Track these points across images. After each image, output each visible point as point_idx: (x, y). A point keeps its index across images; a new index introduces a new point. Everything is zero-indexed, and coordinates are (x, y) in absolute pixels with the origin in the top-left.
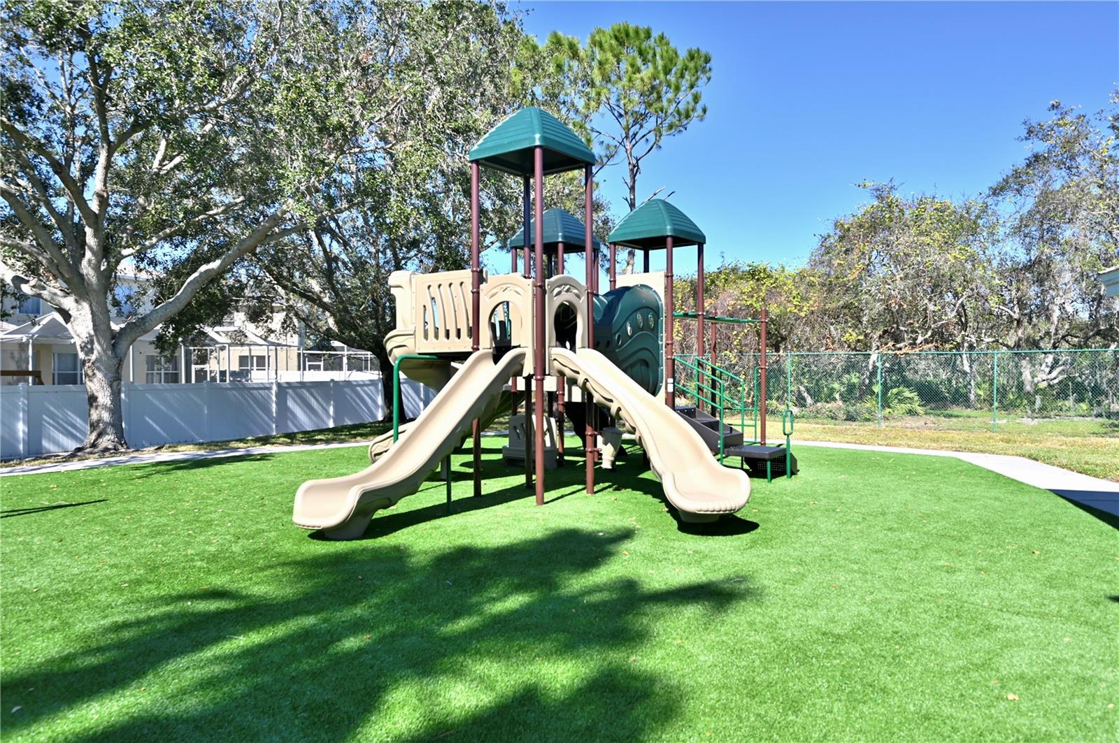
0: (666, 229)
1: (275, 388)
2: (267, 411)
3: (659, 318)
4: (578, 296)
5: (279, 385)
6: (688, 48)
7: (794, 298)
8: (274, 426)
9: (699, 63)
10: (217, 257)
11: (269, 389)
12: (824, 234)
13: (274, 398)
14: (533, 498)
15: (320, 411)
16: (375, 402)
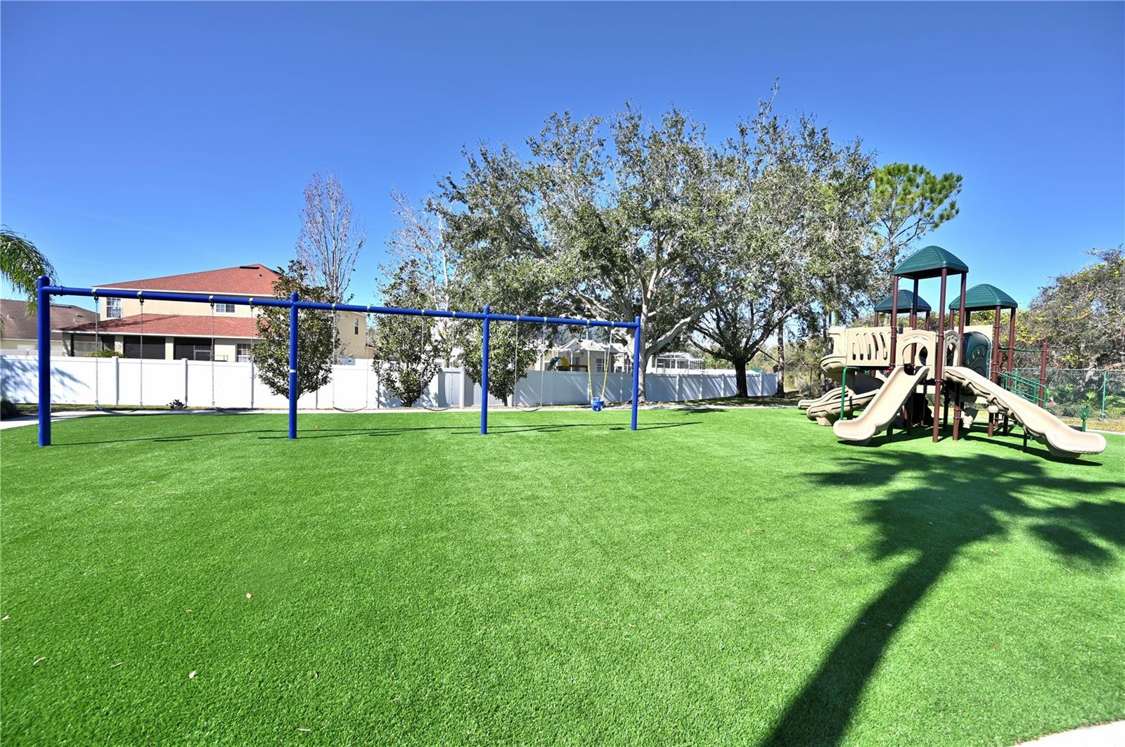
0: (996, 302)
1: (678, 377)
2: (674, 389)
3: (987, 350)
4: (957, 341)
5: (680, 375)
6: (944, 173)
7: (1022, 331)
8: (677, 396)
9: (950, 183)
10: (689, 315)
11: (676, 377)
12: (1046, 286)
13: (677, 383)
14: (931, 438)
15: (696, 390)
16: (720, 386)
